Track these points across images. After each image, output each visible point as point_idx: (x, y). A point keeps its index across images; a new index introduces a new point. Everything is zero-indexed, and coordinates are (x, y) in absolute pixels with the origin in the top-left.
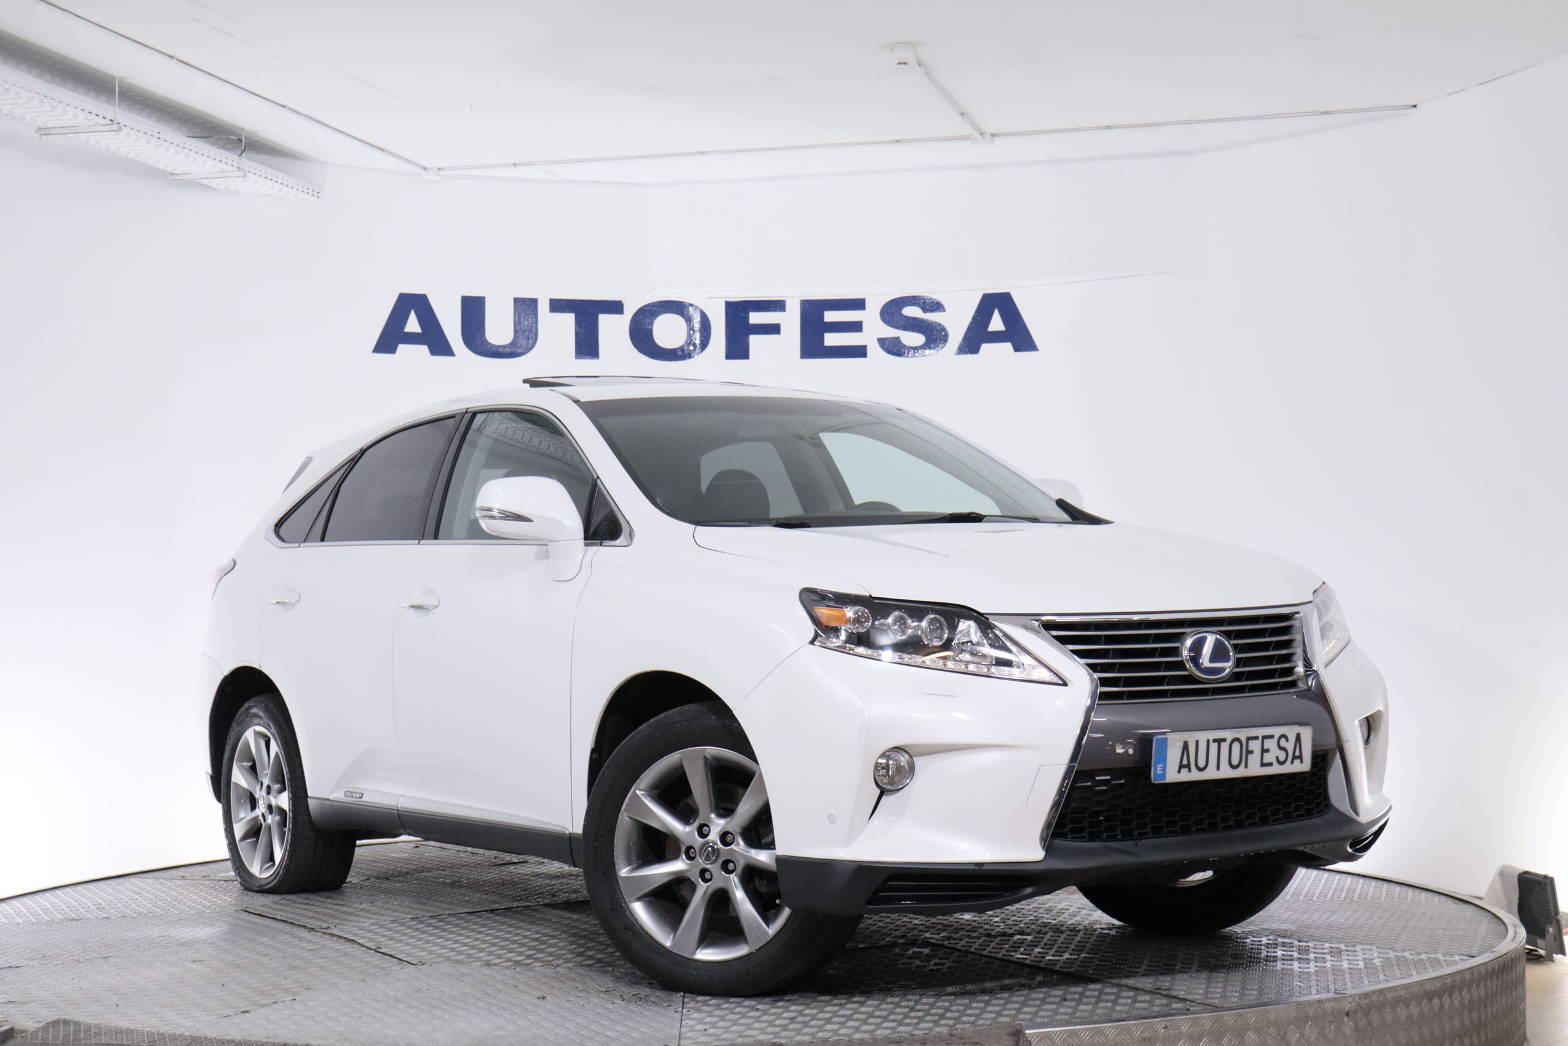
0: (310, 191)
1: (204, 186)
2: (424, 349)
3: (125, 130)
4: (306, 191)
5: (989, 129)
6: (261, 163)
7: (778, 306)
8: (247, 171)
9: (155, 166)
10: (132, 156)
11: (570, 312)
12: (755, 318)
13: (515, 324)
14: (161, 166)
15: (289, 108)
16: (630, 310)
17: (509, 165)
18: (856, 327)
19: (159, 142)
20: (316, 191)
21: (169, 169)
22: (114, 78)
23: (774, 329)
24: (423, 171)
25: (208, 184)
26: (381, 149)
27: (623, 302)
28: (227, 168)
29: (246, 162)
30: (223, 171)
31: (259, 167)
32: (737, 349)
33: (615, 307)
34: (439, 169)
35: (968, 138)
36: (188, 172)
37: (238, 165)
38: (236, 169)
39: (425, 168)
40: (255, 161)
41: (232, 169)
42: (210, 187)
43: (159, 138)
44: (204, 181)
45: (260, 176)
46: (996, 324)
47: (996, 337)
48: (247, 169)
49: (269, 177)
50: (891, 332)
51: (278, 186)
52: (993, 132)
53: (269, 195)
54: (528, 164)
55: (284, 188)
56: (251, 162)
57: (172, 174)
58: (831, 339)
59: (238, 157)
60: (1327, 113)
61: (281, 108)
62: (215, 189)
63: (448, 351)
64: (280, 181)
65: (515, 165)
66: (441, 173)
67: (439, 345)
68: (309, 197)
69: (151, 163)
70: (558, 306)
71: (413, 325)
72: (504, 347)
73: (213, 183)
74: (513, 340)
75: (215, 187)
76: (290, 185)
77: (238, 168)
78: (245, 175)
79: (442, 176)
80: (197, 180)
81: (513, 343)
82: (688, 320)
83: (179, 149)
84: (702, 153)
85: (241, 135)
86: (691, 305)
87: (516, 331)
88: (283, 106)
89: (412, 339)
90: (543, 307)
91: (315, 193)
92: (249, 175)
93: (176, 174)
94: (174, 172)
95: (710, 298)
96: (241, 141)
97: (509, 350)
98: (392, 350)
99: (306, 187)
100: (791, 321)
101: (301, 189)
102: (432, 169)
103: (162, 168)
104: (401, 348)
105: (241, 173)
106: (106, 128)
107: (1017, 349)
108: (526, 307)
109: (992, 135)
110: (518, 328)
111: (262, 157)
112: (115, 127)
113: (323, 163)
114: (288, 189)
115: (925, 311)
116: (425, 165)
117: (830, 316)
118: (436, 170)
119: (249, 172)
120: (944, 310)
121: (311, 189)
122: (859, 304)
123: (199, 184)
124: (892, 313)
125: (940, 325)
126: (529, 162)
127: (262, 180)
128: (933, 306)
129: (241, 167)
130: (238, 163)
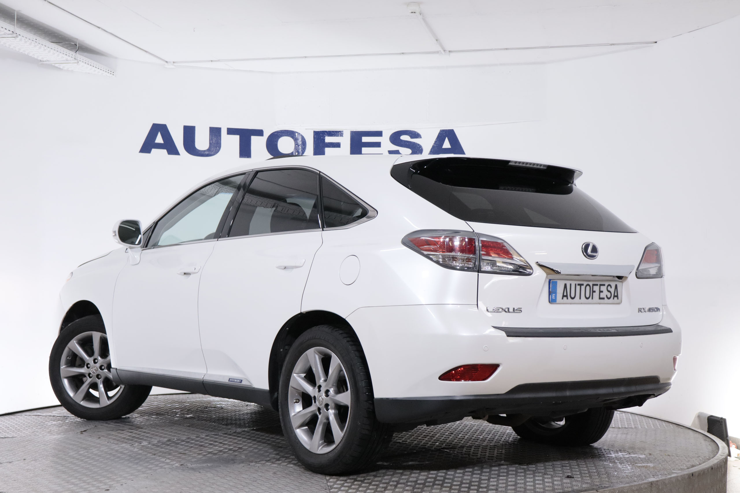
0: (109, 72)
1: (57, 67)
2: (165, 151)
3: (20, 37)
5: (448, 48)
6: (85, 57)
7: (339, 133)
8: (79, 60)
9: (33, 56)
10: (21, 51)
11: (237, 134)
12: (328, 139)
13: (210, 140)
14: (36, 57)
15: (102, 29)
16: (267, 134)
17: (209, 61)
18: (378, 145)
19: (36, 44)
21: (40, 58)
22: (15, 10)
23: (337, 145)
25: (59, 67)
26: (146, 51)
27: (263, 130)
28: (69, 58)
29: (79, 56)
30: (67, 60)
31: (85, 58)
32: (319, 152)
33: (260, 133)
34: (174, 62)
35: (437, 52)
36: (49, 60)
37: (75, 57)
38: (74, 59)
39: (167, 62)
40: (83, 56)
41: (72, 59)
42: (60, 68)
43: (36, 42)
44: (57, 65)
45: (86, 63)
46: (447, 144)
47: (447, 151)
48: (79, 59)
49: (90, 64)
50: (395, 148)
51: (94, 69)
52: (450, 50)
53: (89, 73)
54: (219, 61)
55: (96, 69)
56: (81, 56)
57: (41, 61)
58: (365, 150)
59: (75, 53)
60: (614, 44)
61: (98, 28)
62: (62, 69)
63: (177, 153)
64: (95, 66)
65: (212, 61)
66: (175, 64)
67: (172, 150)
68: (108, 75)
69: (31, 55)
70: (231, 131)
71: (159, 139)
72: (204, 151)
73: (61, 66)
74: (209, 148)
75: (62, 68)
76: (100, 68)
77: (75, 58)
78: (78, 62)
79: (175, 66)
80: (53, 65)
81: (209, 150)
82: (296, 140)
83: (46, 48)
84: (306, 57)
85: (77, 42)
86: (297, 132)
87: (210, 143)
88: (99, 28)
89: (159, 146)
90: (224, 132)
91: (112, 73)
92: (80, 62)
93: (43, 61)
94: (42, 60)
95: (306, 129)
96: (77, 45)
97: (207, 153)
98: (149, 152)
99: (108, 69)
100: (345, 141)
101: (105, 70)
102: (170, 62)
103: (36, 58)
104: (154, 150)
105: (76, 61)
106: (10, 36)
108: (215, 132)
109: (449, 51)
110: (211, 142)
111: (86, 54)
112: (15, 35)
113: (116, 58)
114: (99, 70)
115: (412, 137)
116: (167, 60)
117: (365, 139)
118: (172, 63)
119: (80, 61)
120: (421, 137)
121: (110, 71)
122: (379, 134)
123: (54, 66)
124: (395, 138)
125: (419, 145)
126: (219, 60)
127: (86, 65)
128: (415, 135)
129: (76, 58)
130: (75, 56)
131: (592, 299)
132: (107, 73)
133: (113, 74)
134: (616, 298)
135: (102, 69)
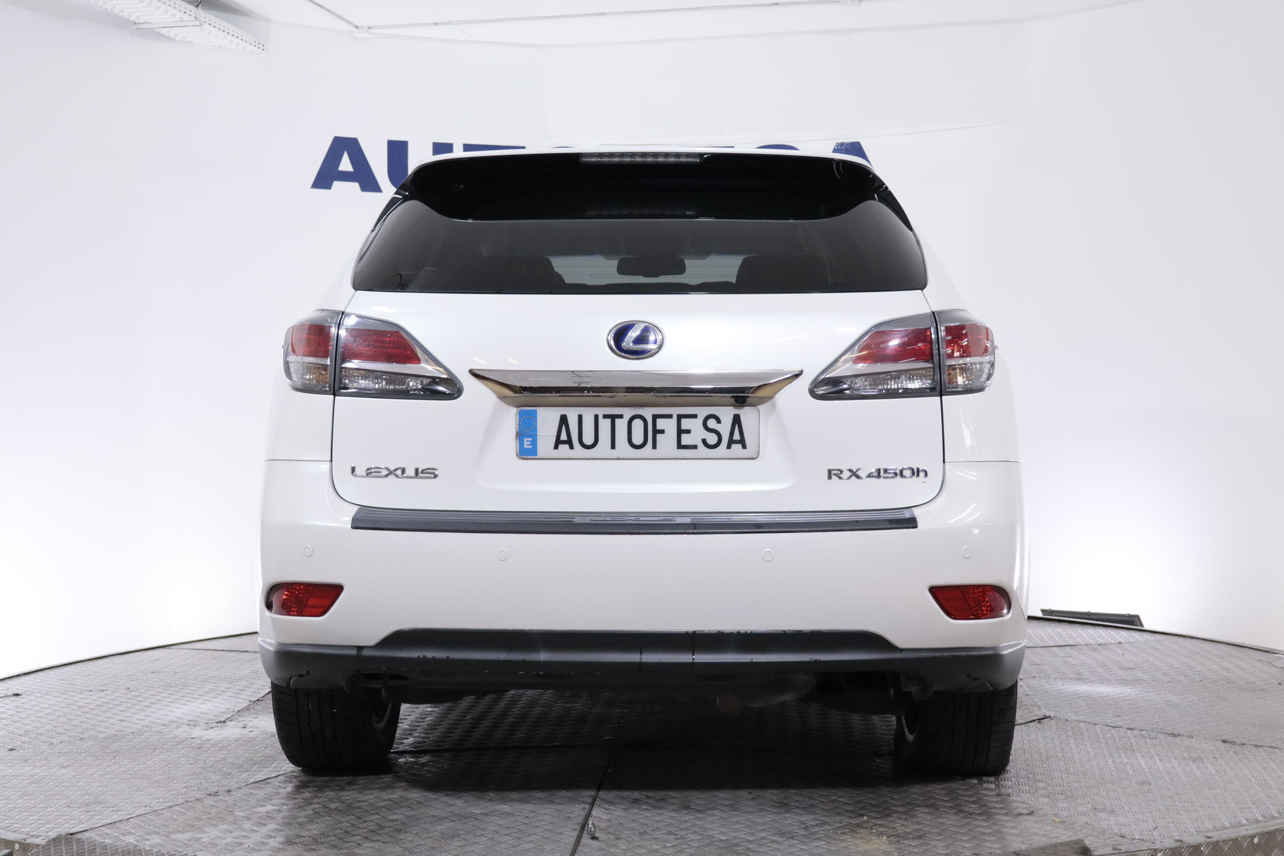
0: (257, 44)
1: (164, 36)
2: (355, 185)
4: (253, 43)
6: (215, 16)
8: (203, 21)
9: (120, 15)
10: (99, 3)
14: (126, 15)
17: (430, 24)
20: (262, 44)
24: (355, 29)
25: (167, 35)
26: (321, 7)
28: (186, 18)
29: (203, 14)
30: (183, 21)
34: (370, 27)
36: (147, 22)
37: (195, 16)
38: (194, 19)
39: (356, 27)
40: (211, 14)
41: (190, 18)
42: (168, 37)
44: (164, 31)
45: (215, 27)
49: (222, 29)
51: (229, 37)
53: (220, 47)
54: (448, 23)
55: (233, 39)
56: (207, 14)
57: (135, 23)
59: (195, 8)
62: (173, 39)
63: (376, 188)
64: (231, 33)
65: (436, 24)
66: (371, 31)
67: (368, 183)
68: (255, 50)
69: (116, 11)
70: (471, 148)
71: (345, 162)
73: (172, 33)
75: (172, 37)
76: (240, 37)
77: (196, 18)
78: (202, 25)
79: (371, 34)
80: (157, 30)
89: (345, 177)
90: (459, 149)
91: (261, 46)
92: (205, 25)
93: (138, 24)
94: (137, 22)
98: (328, 187)
99: (253, 40)
101: (248, 41)
102: (362, 27)
103: (127, 17)
104: (336, 184)
105: (197, 23)
108: (444, 149)
111: (214, 12)
113: (268, 20)
114: (238, 41)
116: (357, 24)
118: (367, 28)
119: (205, 22)
121: (257, 42)
123: (159, 34)
127: (213, 32)
129: (199, 18)
130: (195, 13)
131: (654, 447)
132: (252, 47)
133: (263, 48)
134: (736, 447)
135: (244, 39)
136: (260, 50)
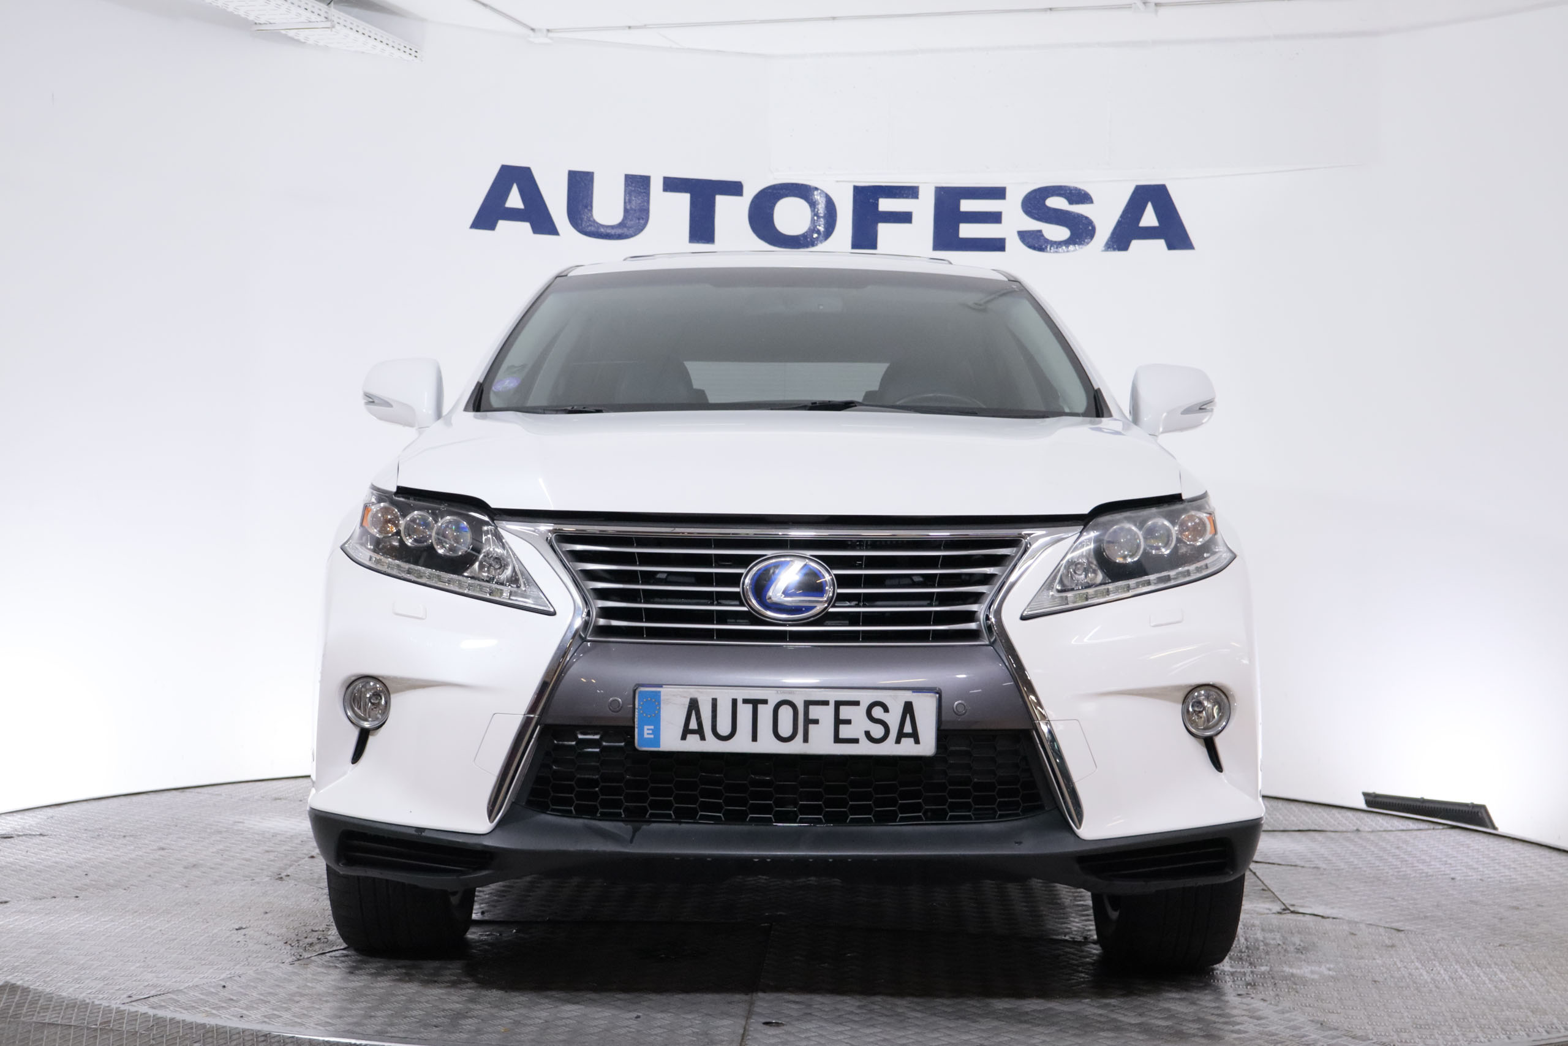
0: (407, 50)
1: (292, 39)
2: (527, 226)
4: (403, 49)
6: (356, 17)
7: (911, 192)
8: (335, 22)
9: (236, 13)
11: (686, 192)
12: (886, 205)
13: (625, 203)
14: (242, 13)
16: (750, 192)
17: (623, 28)
18: (995, 218)
20: (414, 50)
21: (251, 18)
23: (905, 218)
24: (531, 33)
25: (296, 38)
26: (487, 6)
27: (743, 183)
28: (314, 17)
29: (333, 13)
30: (310, 22)
31: (350, 19)
32: (864, 238)
33: (734, 188)
34: (548, 31)
35: (1129, 6)
36: (272, 21)
37: (326, 15)
38: (324, 20)
39: (533, 30)
40: (350, 14)
41: (319, 19)
42: (298, 41)
44: (291, 33)
45: (351, 29)
46: (1149, 218)
47: (1149, 233)
48: (336, 20)
49: (361, 31)
50: (1033, 225)
51: (371, 42)
53: (363, 53)
54: (645, 27)
55: (377, 43)
56: (341, 13)
57: (256, 23)
58: (967, 231)
59: (326, 7)
62: (305, 43)
63: (552, 230)
64: (373, 36)
65: (630, 27)
66: (550, 35)
67: (543, 223)
68: (406, 56)
69: (230, 9)
70: (672, 185)
71: (514, 200)
72: (612, 227)
73: (302, 36)
74: (623, 220)
75: (303, 41)
76: (385, 41)
77: (326, 18)
78: (334, 28)
79: (551, 38)
80: (284, 32)
81: (621, 225)
82: (813, 204)
84: (834, 18)
86: (816, 189)
87: (626, 211)
89: (514, 215)
90: (656, 186)
91: (413, 52)
92: (338, 27)
93: (260, 24)
94: (257, 22)
95: (837, 181)
97: (619, 231)
98: (492, 227)
99: (403, 45)
100: (923, 209)
101: (398, 46)
102: (540, 30)
103: (243, 16)
104: (502, 224)
105: (328, 24)
107: (1171, 247)
108: (637, 185)
109: (1156, 4)
110: (628, 207)
113: (422, 19)
114: (383, 46)
115: (1071, 202)
116: (533, 26)
117: (967, 206)
118: (545, 32)
119: (338, 23)
120: (1092, 202)
121: (408, 47)
122: (999, 193)
123: (286, 36)
124: (1035, 204)
125: (1087, 218)
126: (645, 25)
127: (353, 34)
128: (1080, 196)
129: (330, 18)
130: (326, 12)
132: (401, 53)
133: (416, 54)
135: (391, 44)
136: (412, 58)
